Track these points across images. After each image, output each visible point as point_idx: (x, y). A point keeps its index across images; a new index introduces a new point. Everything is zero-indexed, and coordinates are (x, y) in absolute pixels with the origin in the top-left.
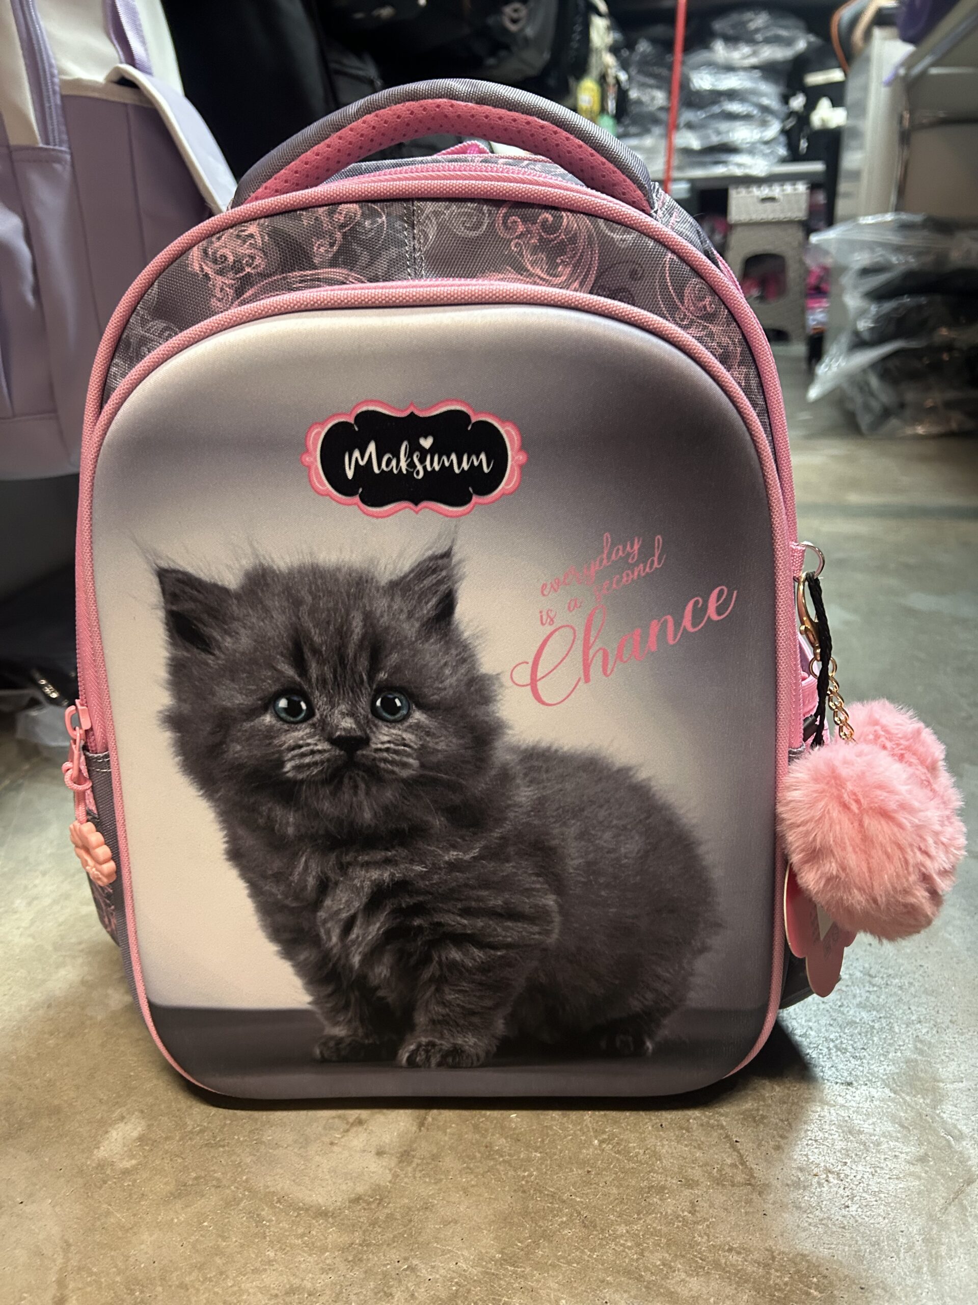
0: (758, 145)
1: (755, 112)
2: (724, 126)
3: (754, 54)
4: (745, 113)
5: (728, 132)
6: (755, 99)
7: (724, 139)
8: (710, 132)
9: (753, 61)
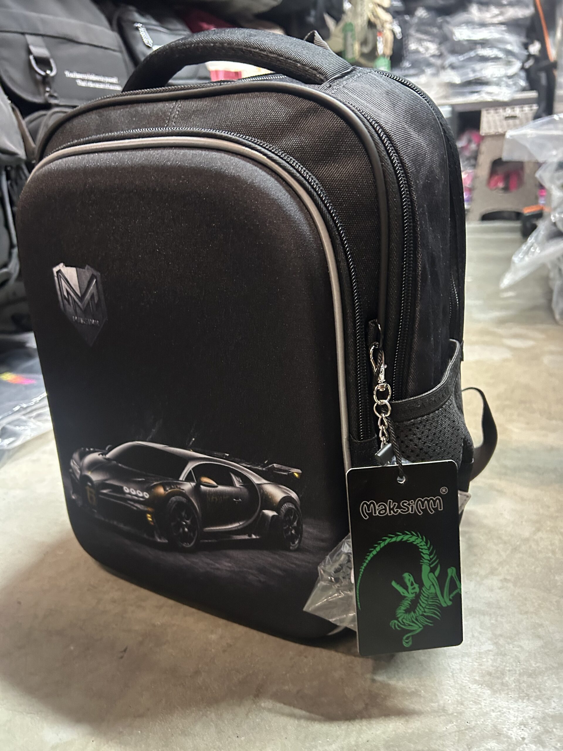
0: (504, 79)
1: (501, 55)
2: (478, 66)
3: (502, 14)
4: (493, 56)
5: (481, 69)
6: (501, 46)
7: (478, 75)
8: (469, 70)
9: (501, 19)
